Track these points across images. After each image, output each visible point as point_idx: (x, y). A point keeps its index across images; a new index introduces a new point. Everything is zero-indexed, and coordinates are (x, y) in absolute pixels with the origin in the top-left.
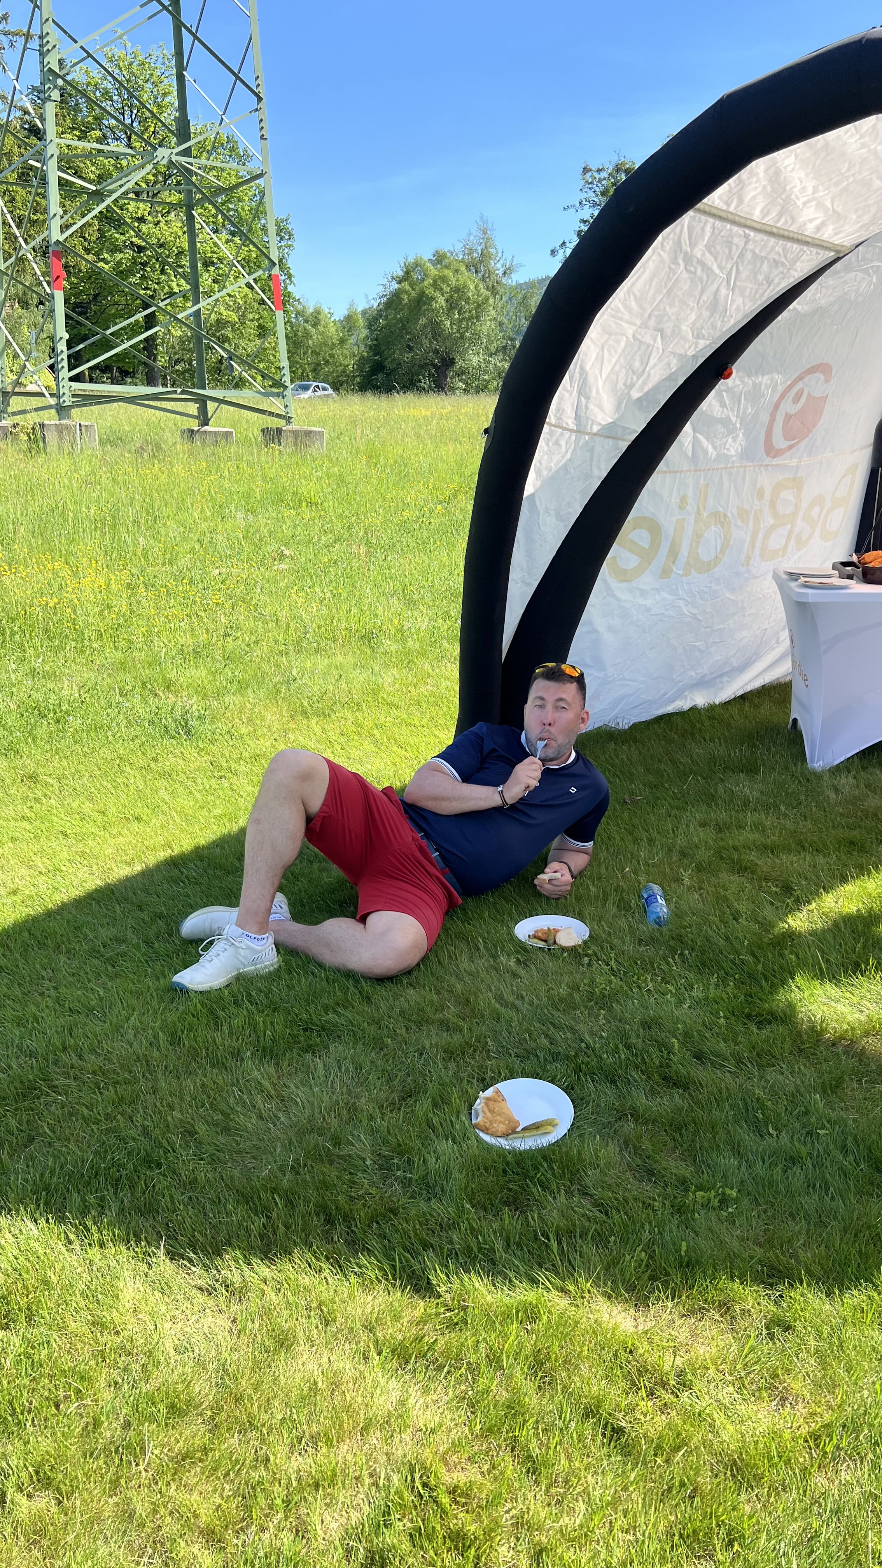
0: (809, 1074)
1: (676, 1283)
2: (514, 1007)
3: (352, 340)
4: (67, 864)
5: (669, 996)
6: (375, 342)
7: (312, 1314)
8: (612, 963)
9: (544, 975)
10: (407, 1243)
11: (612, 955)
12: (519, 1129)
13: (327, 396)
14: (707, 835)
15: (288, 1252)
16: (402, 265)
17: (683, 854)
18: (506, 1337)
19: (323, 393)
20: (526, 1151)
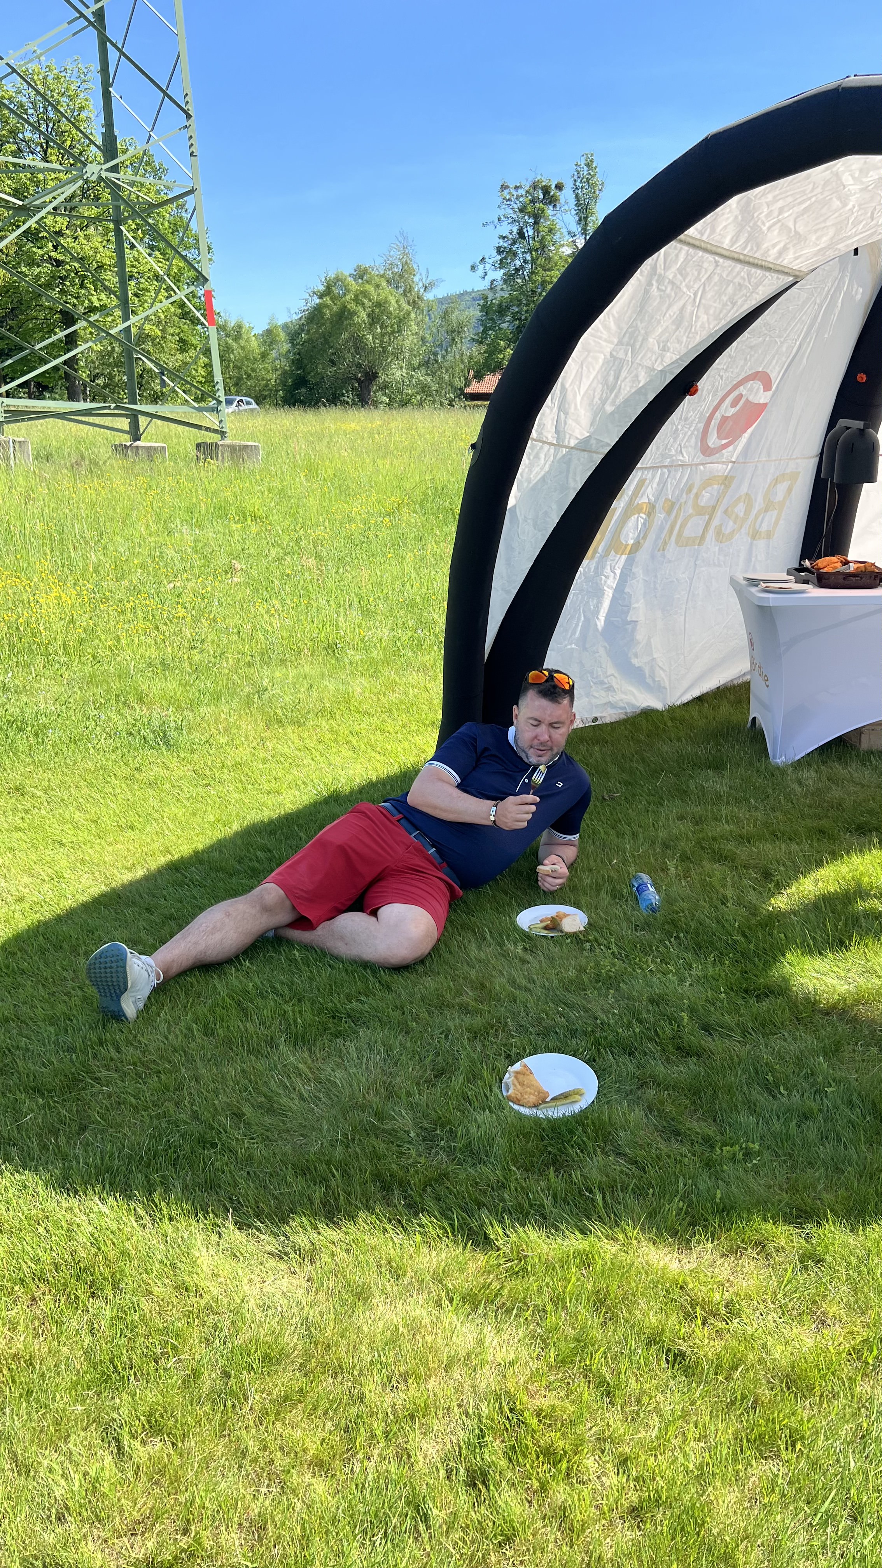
0: (810, 1041)
1: (715, 1228)
2: (528, 990)
3: (273, 354)
4: (69, 871)
5: (670, 975)
6: (298, 357)
7: (383, 1270)
8: (613, 946)
9: (551, 959)
10: (462, 1204)
11: (613, 940)
12: (548, 1100)
13: (252, 410)
14: (684, 827)
15: (352, 1217)
16: (323, 279)
17: (665, 846)
18: (567, 1280)
19: (246, 407)
20: (558, 1119)
